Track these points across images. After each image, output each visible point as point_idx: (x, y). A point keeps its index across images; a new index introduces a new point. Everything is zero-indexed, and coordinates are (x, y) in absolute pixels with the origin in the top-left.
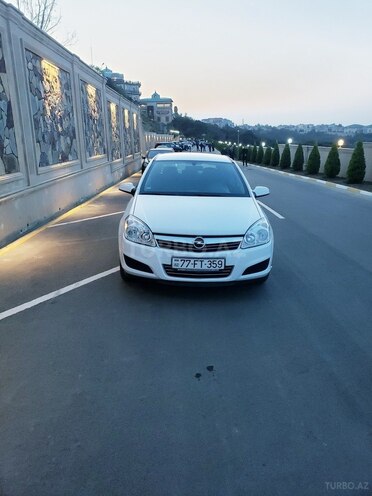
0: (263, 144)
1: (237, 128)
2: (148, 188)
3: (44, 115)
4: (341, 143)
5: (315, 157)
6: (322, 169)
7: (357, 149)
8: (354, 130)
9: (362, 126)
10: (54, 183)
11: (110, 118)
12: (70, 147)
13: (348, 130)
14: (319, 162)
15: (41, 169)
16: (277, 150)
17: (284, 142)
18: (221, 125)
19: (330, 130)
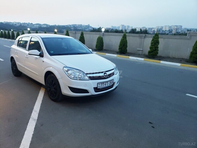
8: (38, 26)
13: (35, 26)
19: (28, 25)
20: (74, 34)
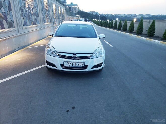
0: (108, 20)
1: (100, 15)
2: (58, 34)
3: (25, 7)
4: (135, 20)
5: (126, 25)
6: (128, 29)
7: (141, 22)
8: (140, 16)
9: (143, 15)
10: (29, 32)
11: (53, 10)
12: (36, 19)
13: (138, 16)
14: (127, 27)
15: (24, 27)
16: (113, 22)
17: (115, 19)
18: (94, 14)
19: (132, 16)
20: (148, 22)
